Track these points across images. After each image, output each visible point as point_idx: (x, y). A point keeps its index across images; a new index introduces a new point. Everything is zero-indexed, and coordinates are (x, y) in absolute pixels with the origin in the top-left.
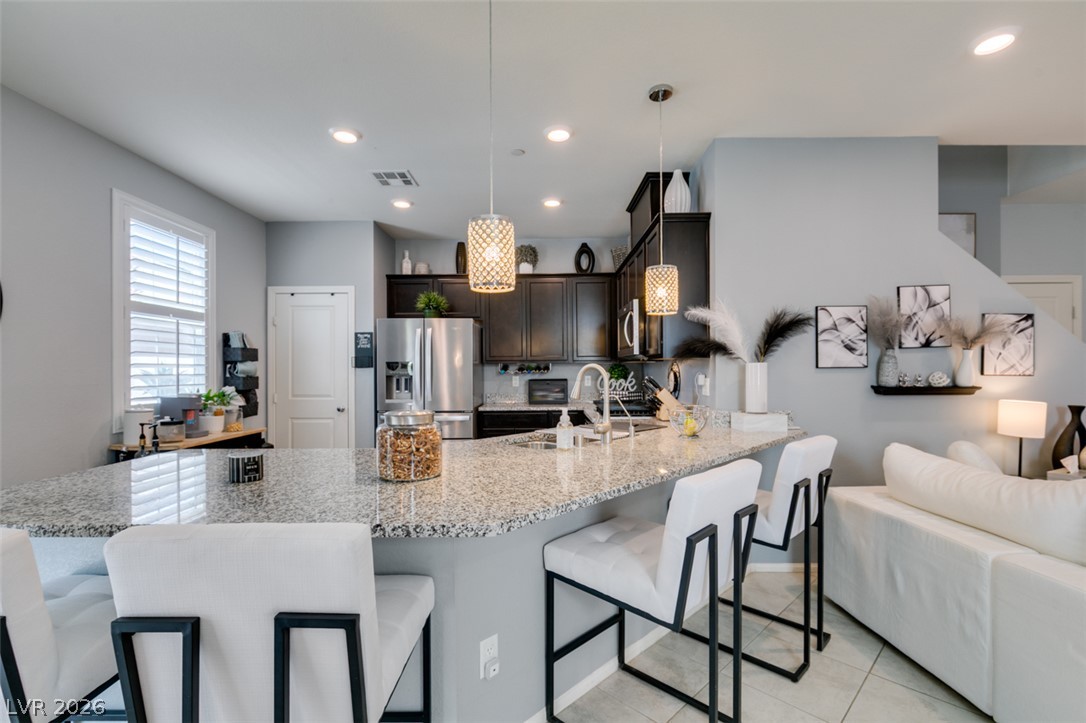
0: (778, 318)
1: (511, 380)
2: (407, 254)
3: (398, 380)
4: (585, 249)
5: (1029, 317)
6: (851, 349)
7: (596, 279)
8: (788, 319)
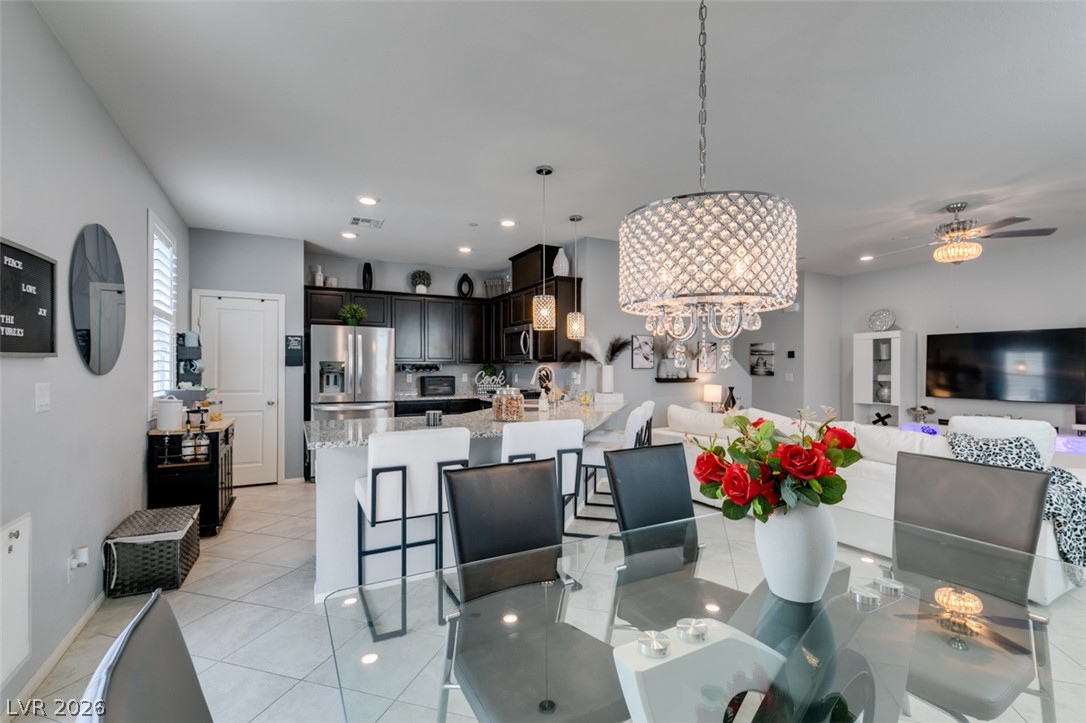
0: (617, 340)
1: (406, 377)
2: (320, 268)
3: (328, 377)
4: (465, 278)
5: (715, 344)
6: (647, 359)
7: (470, 302)
8: (622, 341)
